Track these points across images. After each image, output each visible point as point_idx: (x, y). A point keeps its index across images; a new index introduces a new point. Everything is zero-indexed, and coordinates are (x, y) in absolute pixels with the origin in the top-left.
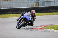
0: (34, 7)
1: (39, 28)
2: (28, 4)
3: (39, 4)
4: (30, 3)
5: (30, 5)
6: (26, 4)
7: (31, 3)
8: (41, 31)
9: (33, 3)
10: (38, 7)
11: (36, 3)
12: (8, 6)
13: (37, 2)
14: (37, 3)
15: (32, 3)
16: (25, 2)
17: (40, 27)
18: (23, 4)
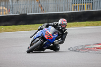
0: (86, 11)
1: (95, 48)
2: (75, 5)
3: (95, 5)
4: (77, 4)
5: (78, 8)
6: (71, 6)
7: (79, 4)
8: (97, 53)
9: (83, 4)
10: (92, 10)
11: (88, 4)
12: (40, 9)
13: (90, 1)
14: (90, 4)
15: (81, 4)
16: (70, 2)
17: (95, 46)
18: (66, 5)
